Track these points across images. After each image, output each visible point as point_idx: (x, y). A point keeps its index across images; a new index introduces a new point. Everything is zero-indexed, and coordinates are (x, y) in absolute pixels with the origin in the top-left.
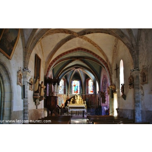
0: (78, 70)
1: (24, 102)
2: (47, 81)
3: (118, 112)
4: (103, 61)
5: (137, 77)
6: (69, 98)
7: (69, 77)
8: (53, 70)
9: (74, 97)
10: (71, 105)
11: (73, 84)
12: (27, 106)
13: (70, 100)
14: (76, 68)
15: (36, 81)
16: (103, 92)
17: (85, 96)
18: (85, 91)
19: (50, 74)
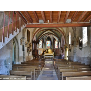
0: (49, 35)
1: (23, 53)
2: (33, 42)
3: (68, 58)
4: (62, 32)
5: (75, 41)
6: (45, 50)
7: (45, 39)
8: (36, 36)
9: (47, 50)
10: (45, 54)
11: (47, 43)
12: (25, 54)
13: (45, 51)
14: (48, 34)
15: (28, 42)
16: (62, 47)
17: (54, 49)
18: (53, 47)
19: (35, 39)
